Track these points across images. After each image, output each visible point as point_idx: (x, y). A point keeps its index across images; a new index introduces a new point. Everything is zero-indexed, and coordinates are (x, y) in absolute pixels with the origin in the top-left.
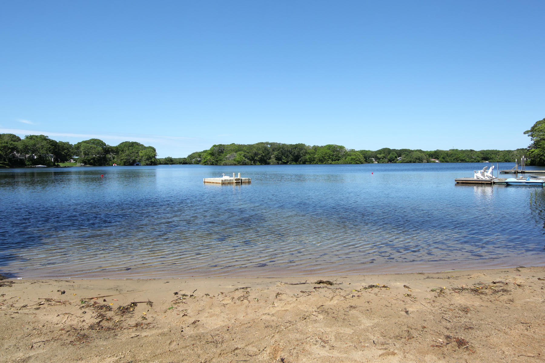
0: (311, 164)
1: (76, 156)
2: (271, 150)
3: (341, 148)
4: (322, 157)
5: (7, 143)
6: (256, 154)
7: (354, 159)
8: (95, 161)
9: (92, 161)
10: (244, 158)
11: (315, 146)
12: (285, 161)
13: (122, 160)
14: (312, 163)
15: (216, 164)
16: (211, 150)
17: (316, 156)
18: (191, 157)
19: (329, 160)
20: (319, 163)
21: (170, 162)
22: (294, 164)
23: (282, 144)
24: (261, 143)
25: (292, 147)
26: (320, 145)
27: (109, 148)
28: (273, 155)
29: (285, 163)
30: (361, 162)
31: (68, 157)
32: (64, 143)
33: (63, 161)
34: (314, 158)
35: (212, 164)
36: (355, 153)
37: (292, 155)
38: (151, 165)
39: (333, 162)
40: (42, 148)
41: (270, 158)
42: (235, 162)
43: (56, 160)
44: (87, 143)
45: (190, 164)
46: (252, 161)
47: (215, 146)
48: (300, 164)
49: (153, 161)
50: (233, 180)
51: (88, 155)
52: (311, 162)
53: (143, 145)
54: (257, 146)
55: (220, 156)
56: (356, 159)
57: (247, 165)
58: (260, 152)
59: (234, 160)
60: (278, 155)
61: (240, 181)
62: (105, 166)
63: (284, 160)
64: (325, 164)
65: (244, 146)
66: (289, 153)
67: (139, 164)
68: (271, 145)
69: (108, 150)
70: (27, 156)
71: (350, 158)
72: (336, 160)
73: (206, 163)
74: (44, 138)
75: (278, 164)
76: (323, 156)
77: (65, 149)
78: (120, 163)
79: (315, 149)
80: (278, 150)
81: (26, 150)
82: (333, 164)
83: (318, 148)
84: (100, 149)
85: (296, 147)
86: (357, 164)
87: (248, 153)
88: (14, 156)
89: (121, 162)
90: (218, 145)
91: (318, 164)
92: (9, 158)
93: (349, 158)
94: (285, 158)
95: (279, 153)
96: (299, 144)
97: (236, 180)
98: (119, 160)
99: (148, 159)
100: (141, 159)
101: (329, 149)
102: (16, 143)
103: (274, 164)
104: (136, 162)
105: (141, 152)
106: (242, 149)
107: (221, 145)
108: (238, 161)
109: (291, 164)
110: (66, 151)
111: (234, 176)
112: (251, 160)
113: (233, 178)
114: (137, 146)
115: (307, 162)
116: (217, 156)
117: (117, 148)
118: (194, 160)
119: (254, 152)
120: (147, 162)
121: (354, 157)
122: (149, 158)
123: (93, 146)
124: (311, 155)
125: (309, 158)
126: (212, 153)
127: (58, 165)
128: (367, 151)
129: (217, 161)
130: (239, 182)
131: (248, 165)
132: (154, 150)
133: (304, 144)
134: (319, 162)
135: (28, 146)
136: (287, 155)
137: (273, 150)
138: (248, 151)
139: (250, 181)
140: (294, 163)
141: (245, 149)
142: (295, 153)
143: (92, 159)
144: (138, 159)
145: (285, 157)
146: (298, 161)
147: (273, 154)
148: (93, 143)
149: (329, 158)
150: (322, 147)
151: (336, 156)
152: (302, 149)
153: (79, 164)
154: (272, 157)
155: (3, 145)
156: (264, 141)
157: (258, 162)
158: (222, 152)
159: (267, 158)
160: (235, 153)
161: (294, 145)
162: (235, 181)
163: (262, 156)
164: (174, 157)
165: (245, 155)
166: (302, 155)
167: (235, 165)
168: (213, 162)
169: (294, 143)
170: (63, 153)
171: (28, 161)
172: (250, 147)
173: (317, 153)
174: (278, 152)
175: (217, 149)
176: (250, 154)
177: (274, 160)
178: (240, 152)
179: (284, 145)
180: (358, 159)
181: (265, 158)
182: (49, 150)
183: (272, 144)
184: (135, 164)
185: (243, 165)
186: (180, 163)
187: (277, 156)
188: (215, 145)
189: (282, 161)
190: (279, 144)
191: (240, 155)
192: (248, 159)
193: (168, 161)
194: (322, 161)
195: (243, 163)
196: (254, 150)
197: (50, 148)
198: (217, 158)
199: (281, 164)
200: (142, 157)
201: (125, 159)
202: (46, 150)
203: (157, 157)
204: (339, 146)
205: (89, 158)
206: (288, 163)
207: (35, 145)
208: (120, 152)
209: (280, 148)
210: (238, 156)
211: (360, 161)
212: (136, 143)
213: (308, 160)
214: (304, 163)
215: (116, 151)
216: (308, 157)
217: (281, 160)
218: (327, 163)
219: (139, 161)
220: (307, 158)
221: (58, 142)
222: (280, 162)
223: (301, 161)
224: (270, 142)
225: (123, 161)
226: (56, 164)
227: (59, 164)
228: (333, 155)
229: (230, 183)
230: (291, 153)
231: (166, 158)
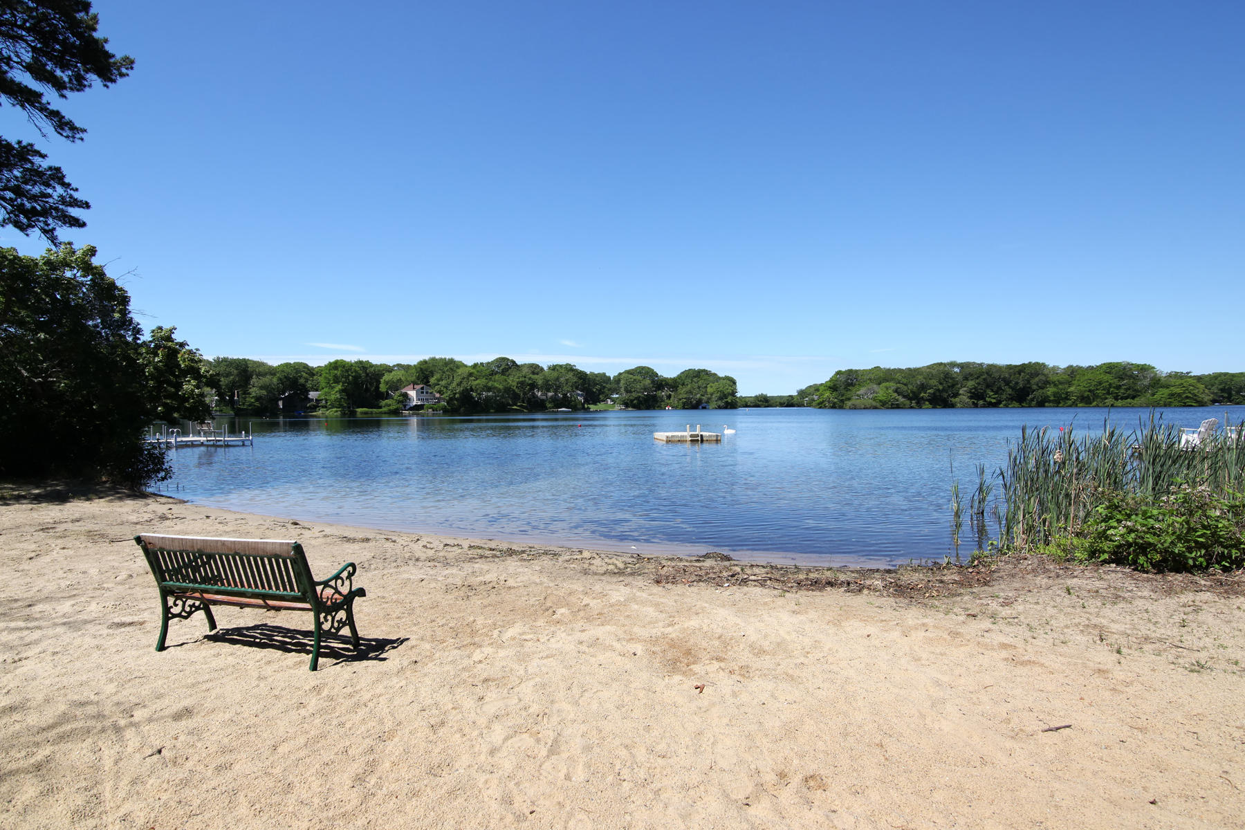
0: (1057, 406)
1: (617, 394)
2: (960, 378)
3: (1141, 369)
4: (1090, 391)
5: (525, 377)
6: (923, 387)
7: (1179, 395)
8: (640, 402)
9: (635, 402)
10: (896, 395)
11: (1070, 367)
12: (994, 401)
13: (680, 399)
14: (1061, 405)
15: (841, 407)
16: (831, 380)
17: (1072, 389)
18: (802, 393)
19: (1106, 399)
20: (1079, 405)
21: (763, 402)
22: (1014, 407)
23: (989, 365)
24: (938, 364)
25: (1012, 371)
26: (1085, 364)
27: (662, 381)
28: (965, 389)
29: (995, 405)
30: (1197, 402)
31: (601, 397)
32: (597, 375)
33: (595, 403)
34: (1067, 392)
35: (834, 407)
36: (1183, 381)
37: (1010, 387)
38: (726, 408)
39: (1119, 403)
40: (567, 384)
41: (956, 395)
42: (874, 404)
43: (587, 401)
44: (631, 374)
45: (799, 406)
46: (913, 402)
47: (839, 373)
48: (1030, 407)
49: (730, 401)
50: (686, 437)
51: (631, 392)
52: (1060, 401)
53: (715, 374)
54: (928, 370)
55: (849, 393)
56: (1184, 395)
57: (902, 408)
58: (934, 382)
59: (874, 399)
60: (975, 388)
61: (699, 438)
62: (654, 409)
63: (991, 397)
64: (1097, 406)
65: (900, 371)
66: (1002, 384)
67: (707, 407)
68: (962, 368)
69: (660, 384)
70: (550, 394)
71: (1166, 391)
72: (1126, 398)
73: (821, 405)
74: (570, 369)
75: (976, 406)
76: (1092, 388)
77: (598, 384)
78: (677, 404)
79: (1073, 372)
80: (977, 378)
81: (547, 386)
82: (1116, 407)
83: (1080, 372)
84: (648, 382)
85: (1022, 369)
86: (1185, 405)
87: (905, 385)
88: (534, 396)
89: (678, 402)
90: (846, 371)
91: (1076, 406)
92: (529, 398)
93: (1162, 393)
94: (992, 393)
95: (979, 384)
96: (1030, 363)
97: (691, 436)
98: (676, 399)
99: (721, 398)
100: (709, 399)
101: (1109, 373)
102: (536, 376)
103: (965, 406)
104: (702, 403)
105: (711, 387)
106: (893, 377)
107: (850, 371)
108: (881, 401)
109: (1007, 407)
110: (598, 387)
111: (688, 430)
112: (910, 399)
113: (686, 434)
114: (706, 377)
115: (1050, 401)
116: (843, 392)
117: (674, 380)
118: (807, 399)
119: (919, 383)
120: (720, 403)
121: (1178, 390)
122: (723, 396)
123: (639, 377)
124: (1060, 386)
125: (1055, 394)
126: (834, 385)
127: (589, 408)
128: (1233, 375)
129: (842, 401)
130: (698, 440)
131: (905, 408)
132: (734, 383)
133: (1043, 364)
134: (1081, 402)
135: (549, 381)
136: (1000, 388)
137: (966, 379)
138: (905, 381)
139: (719, 438)
140: (1017, 404)
141: (900, 378)
142: (1017, 383)
143: (636, 398)
144: (704, 398)
145: (992, 391)
146: (1025, 400)
147: (964, 387)
148: (640, 373)
149: (1108, 393)
150: (1091, 368)
151: (1127, 390)
152: (1038, 375)
153: (617, 407)
154: (961, 392)
155: (521, 379)
156: (945, 361)
157: (927, 403)
158: (852, 385)
159: (949, 395)
160: (875, 386)
161: (1016, 366)
162: (690, 439)
163: (939, 390)
164: (771, 393)
165: (898, 388)
166: (1035, 387)
167: (875, 408)
168: (834, 403)
169: (1017, 361)
170: (595, 390)
171: (550, 402)
172: (912, 373)
173: (1076, 382)
174: (977, 381)
175: (843, 378)
176: (910, 387)
177: (965, 399)
178: (887, 384)
179: (991, 366)
180: (1190, 395)
181: (945, 395)
182: (576, 386)
183: (962, 366)
184: (700, 407)
185: (893, 408)
186: (782, 405)
187: (973, 390)
188: (840, 371)
189: (985, 401)
190: (981, 365)
191: (887, 389)
192: (904, 397)
193: (761, 401)
194: (1088, 399)
195: (892, 404)
196: (920, 380)
197: (575, 382)
198: (842, 396)
199: (984, 406)
200: (712, 394)
201: (685, 398)
202: (572, 386)
203: (738, 395)
204: (1138, 366)
205: (631, 398)
206: (1001, 405)
207: (557, 379)
208: (680, 386)
209: (981, 374)
210: (881, 392)
211: (1195, 400)
212: (704, 371)
213: (1052, 398)
214: (1041, 404)
215: (673, 384)
216: (1050, 391)
217: (984, 399)
218: (1100, 405)
219: (707, 402)
220: (1049, 393)
221: (588, 373)
222: (981, 402)
223: (1032, 400)
224: (960, 360)
225: (681, 401)
226: (586, 406)
227: (590, 406)
228: (1118, 387)
229: (681, 441)
230: (1007, 382)
231: (756, 396)
